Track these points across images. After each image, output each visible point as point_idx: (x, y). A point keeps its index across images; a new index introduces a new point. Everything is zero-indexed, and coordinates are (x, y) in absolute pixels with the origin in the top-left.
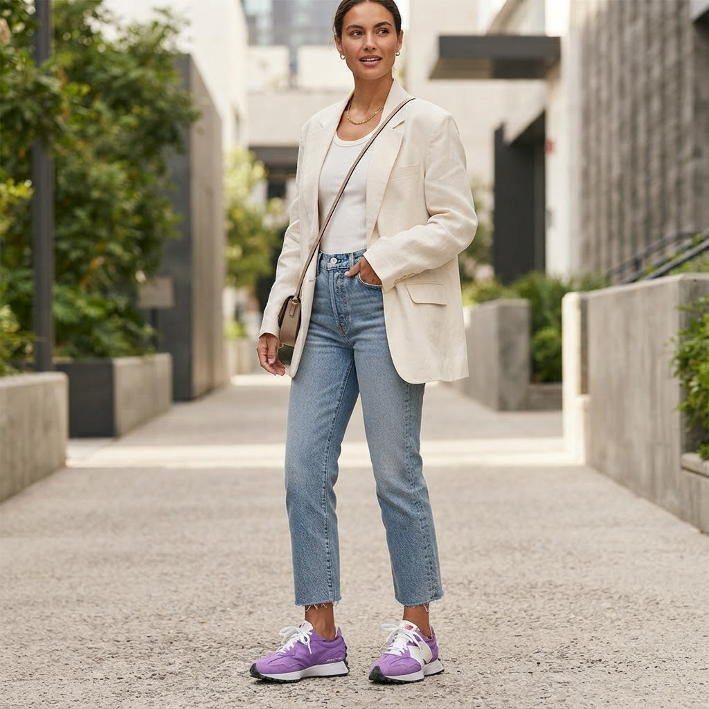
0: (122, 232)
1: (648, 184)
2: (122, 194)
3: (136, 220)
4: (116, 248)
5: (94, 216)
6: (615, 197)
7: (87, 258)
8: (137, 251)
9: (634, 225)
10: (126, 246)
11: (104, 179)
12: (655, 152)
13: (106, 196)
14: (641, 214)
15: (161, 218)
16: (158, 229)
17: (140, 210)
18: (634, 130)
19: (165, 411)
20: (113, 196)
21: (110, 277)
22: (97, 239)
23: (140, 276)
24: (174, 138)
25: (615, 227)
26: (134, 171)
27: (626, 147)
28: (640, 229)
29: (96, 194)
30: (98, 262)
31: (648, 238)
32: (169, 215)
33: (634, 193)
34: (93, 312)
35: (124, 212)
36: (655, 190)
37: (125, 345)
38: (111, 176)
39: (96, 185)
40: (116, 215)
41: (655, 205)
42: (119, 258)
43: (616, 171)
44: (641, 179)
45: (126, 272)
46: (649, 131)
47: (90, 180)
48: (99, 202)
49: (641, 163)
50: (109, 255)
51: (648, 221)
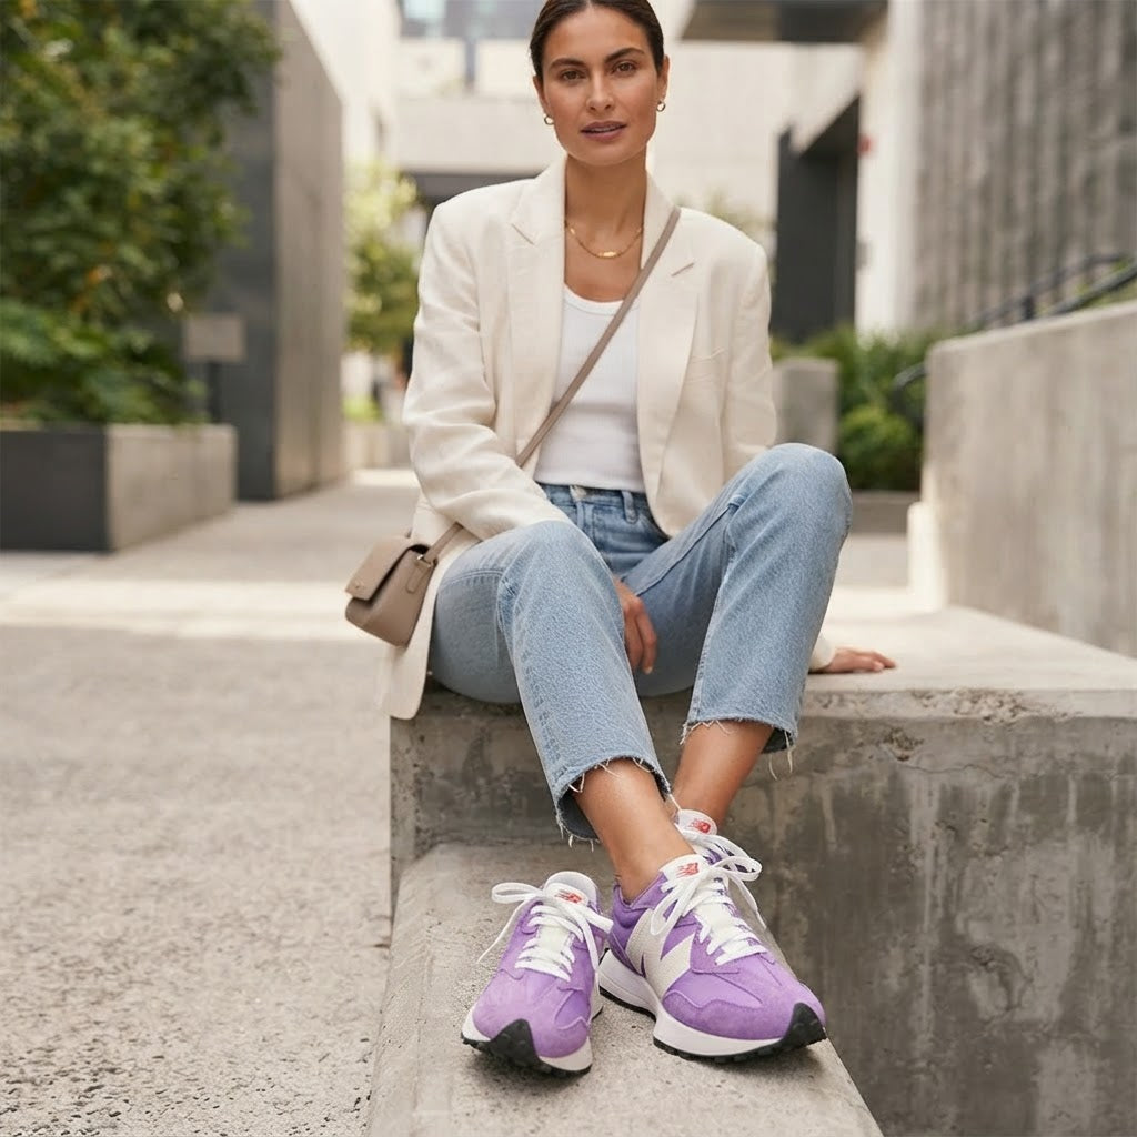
0: (144, 230)
1: (1034, 187)
2: (142, 169)
3: (167, 213)
4: (132, 254)
5: (96, 203)
6: (975, 214)
7: (84, 268)
8: (169, 262)
9: (1007, 255)
10: (149, 252)
11: (114, 144)
12: (1050, 132)
13: (116, 172)
14: (1020, 235)
15: (213, 212)
16: (207, 228)
17: (176, 197)
18: (1011, 102)
19: (221, 513)
20: (129, 174)
21: (123, 300)
22: (99, 238)
23: (175, 301)
24: (239, 91)
25: (974, 255)
26: (166, 136)
27: (998, 129)
28: (1018, 261)
29: (98, 167)
30: (102, 273)
31: (1031, 270)
32: (227, 209)
33: (1009, 201)
34: (82, 349)
35: (147, 199)
36: (1047, 194)
37: (146, 407)
38: (125, 139)
39: (100, 152)
40: (133, 202)
41: (1046, 221)
42: (138, 271)
43: (978, 170)
44: (1022, 179)
45: (151, 292)
46: (1040, 99)
47: (91, 145)
48: (104, 180)
49: (1023, 152)
50: (122, 264)
51: (1033, 246)
